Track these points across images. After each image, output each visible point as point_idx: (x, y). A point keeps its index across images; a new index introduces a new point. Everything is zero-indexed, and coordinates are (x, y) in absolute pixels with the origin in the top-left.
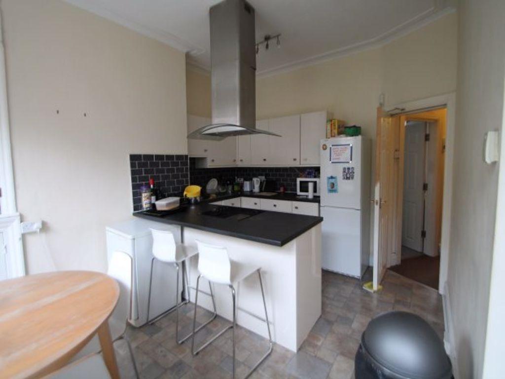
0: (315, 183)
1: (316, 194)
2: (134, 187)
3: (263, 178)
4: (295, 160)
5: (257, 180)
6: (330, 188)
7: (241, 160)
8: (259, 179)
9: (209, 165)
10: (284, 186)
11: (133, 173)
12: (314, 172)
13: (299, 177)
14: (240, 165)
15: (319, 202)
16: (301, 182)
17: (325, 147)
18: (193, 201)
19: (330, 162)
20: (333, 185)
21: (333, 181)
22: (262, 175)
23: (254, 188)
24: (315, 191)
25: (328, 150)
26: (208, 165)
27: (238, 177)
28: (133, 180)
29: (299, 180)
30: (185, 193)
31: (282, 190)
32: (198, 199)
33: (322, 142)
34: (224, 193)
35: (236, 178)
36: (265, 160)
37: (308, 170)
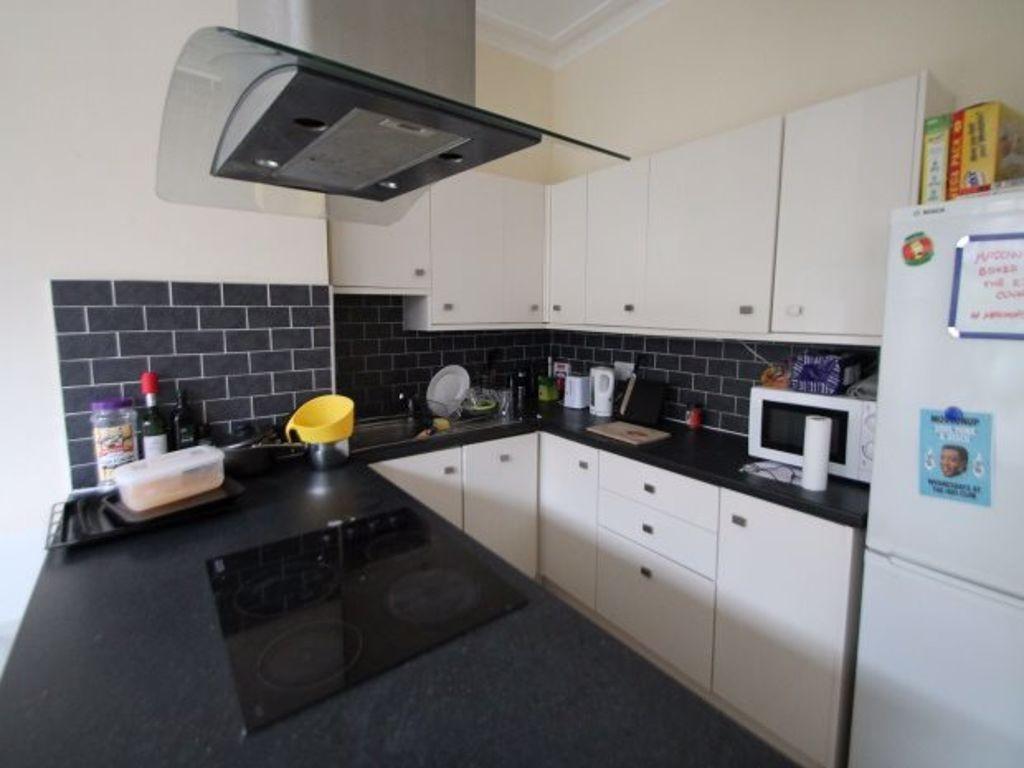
0: (840, 420)
1: (838, 470)
2: (72, 401)
3: (627, 369)
4: (746, 310)
5: (604, 377)
6: (935, 470)
7: (557, 308)
8: (610, 374)
9: (433, 319)
10: (699, 406)
11: (68, 349)
12: (837, 368)
13: (759, 384)
14: (555, 322)
15: (860, 523)
16: (769, 407)
17: (917, 248)
18: (320, 454)
19: (954, 332)
20: (960, 459)
21: (960, 435)
22: (626, 358)
23: (593, 403)
24: (838, 453)
25: (942, 260)
26: (430, 323)
27: (555, 360)
28: (69, 374)
29: (759, 396)
30: (290, 425)
31: (690, 420)
32: (344, 447)
33: (906, 220)
34: (482, 417)
35: (550, 359)
36: (629, 308)
37: (807, 360)
